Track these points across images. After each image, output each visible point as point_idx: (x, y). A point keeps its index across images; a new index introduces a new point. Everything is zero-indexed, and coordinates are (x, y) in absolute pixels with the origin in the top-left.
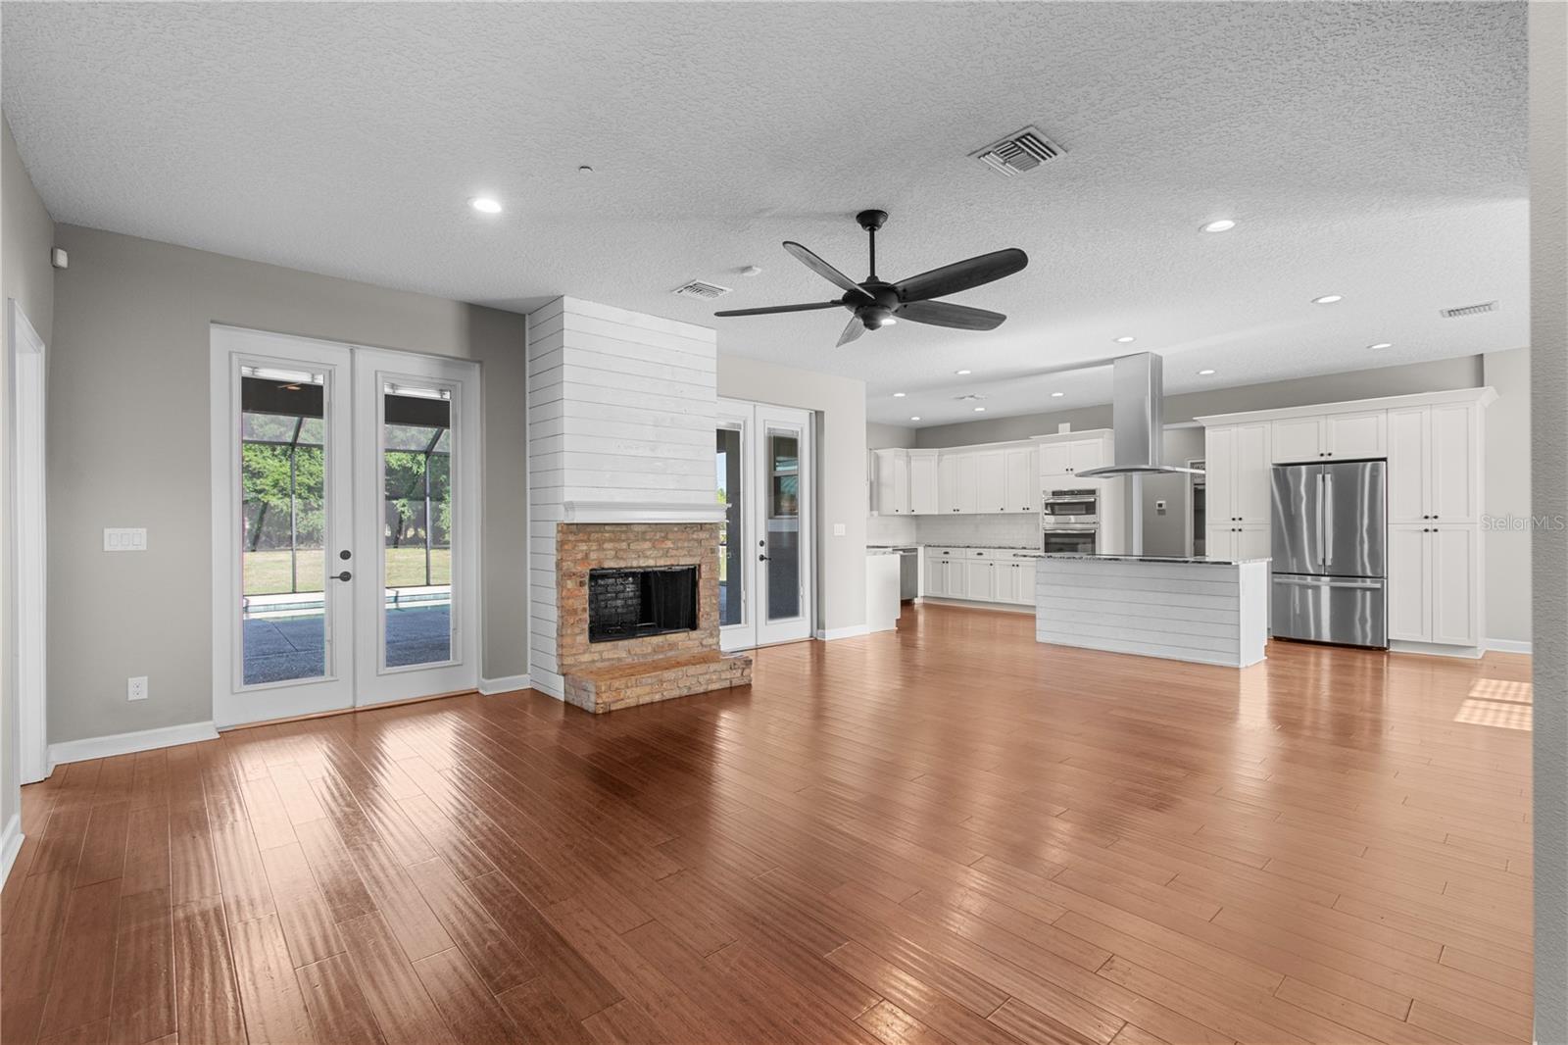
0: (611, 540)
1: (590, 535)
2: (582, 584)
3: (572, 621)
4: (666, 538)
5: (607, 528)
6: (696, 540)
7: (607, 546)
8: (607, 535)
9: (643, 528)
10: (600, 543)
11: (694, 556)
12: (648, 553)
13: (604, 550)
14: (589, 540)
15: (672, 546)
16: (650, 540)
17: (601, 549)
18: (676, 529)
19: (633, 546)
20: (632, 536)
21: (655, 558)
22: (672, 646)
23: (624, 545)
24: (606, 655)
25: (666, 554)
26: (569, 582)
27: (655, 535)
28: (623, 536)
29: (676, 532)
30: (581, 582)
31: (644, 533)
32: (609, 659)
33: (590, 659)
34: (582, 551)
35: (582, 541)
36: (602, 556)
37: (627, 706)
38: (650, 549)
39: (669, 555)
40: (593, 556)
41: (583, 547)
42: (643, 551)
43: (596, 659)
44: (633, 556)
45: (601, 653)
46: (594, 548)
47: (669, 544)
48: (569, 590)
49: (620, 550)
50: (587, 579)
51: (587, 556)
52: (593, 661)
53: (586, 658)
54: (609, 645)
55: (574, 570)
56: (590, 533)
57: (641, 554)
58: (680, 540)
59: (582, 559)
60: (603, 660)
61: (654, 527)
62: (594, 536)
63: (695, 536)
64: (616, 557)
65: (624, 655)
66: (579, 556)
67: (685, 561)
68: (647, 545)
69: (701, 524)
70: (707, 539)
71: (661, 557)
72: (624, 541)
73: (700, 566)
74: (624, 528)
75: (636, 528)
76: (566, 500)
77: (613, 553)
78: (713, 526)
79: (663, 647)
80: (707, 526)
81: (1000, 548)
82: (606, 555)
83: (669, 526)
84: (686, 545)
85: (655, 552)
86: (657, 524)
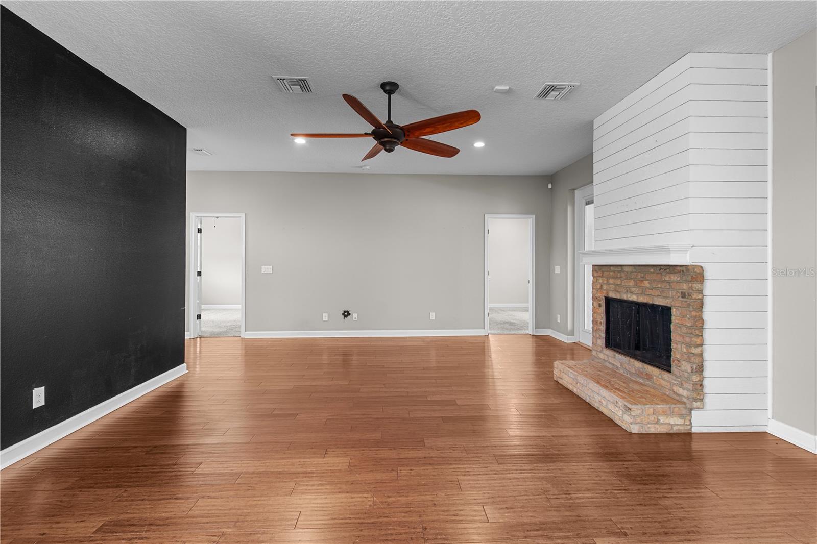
0: (613, 278)
1: (603, 273)
3: (596, 328)
4: (644, 278)
5: (612, 268)
6: (668, 282)
7: (610, 281)
8: (611, 273)
9: (629, 269)
10: (608, 279)
11: (666, 297)
12: (633, 290)
13: (609, 284)
14: (602, 277)
15: (648, 286)
16: (634, 279)
18: (652, 270)
19: (623, 283)
20: (623, 275)
21: (637, 294)
23: (619, 282)
25: (645, 293)
26: (595, 303)
27: (637, 275)
28: (619, 275)
29: (652, 273)
30: (600, 304)
31: (631, 273)
34: (600, 283)
36: (608, 288)
38: (634, 286)
39: (647, 293)
40: (605, 287)
41: (601, 281)
42: (630, 288)
44: (624, 291)
46: (605, 282)
48: (595, 308)
49: (618, 285)
51: (602, 287)
52: (605, 360)
53: (602, 356)
57: (629, 291)
58: (655, 280)
61: (637, 268)
62: (606, 274)
63: (667, 278)
64: (615, 290)
66: (599, 287)
68: (632, 283)
69: (673, 266)
70: (677, 282)
71: (641, 294)
72: (619, 278)
73: (672, 308)
75: (626, 269)
78: (684, 268)
80: (678, 268)
82: (610, 288)
83: (647, 267)
84: (659, 286)
85: (637, 289)
86: (639, 266)
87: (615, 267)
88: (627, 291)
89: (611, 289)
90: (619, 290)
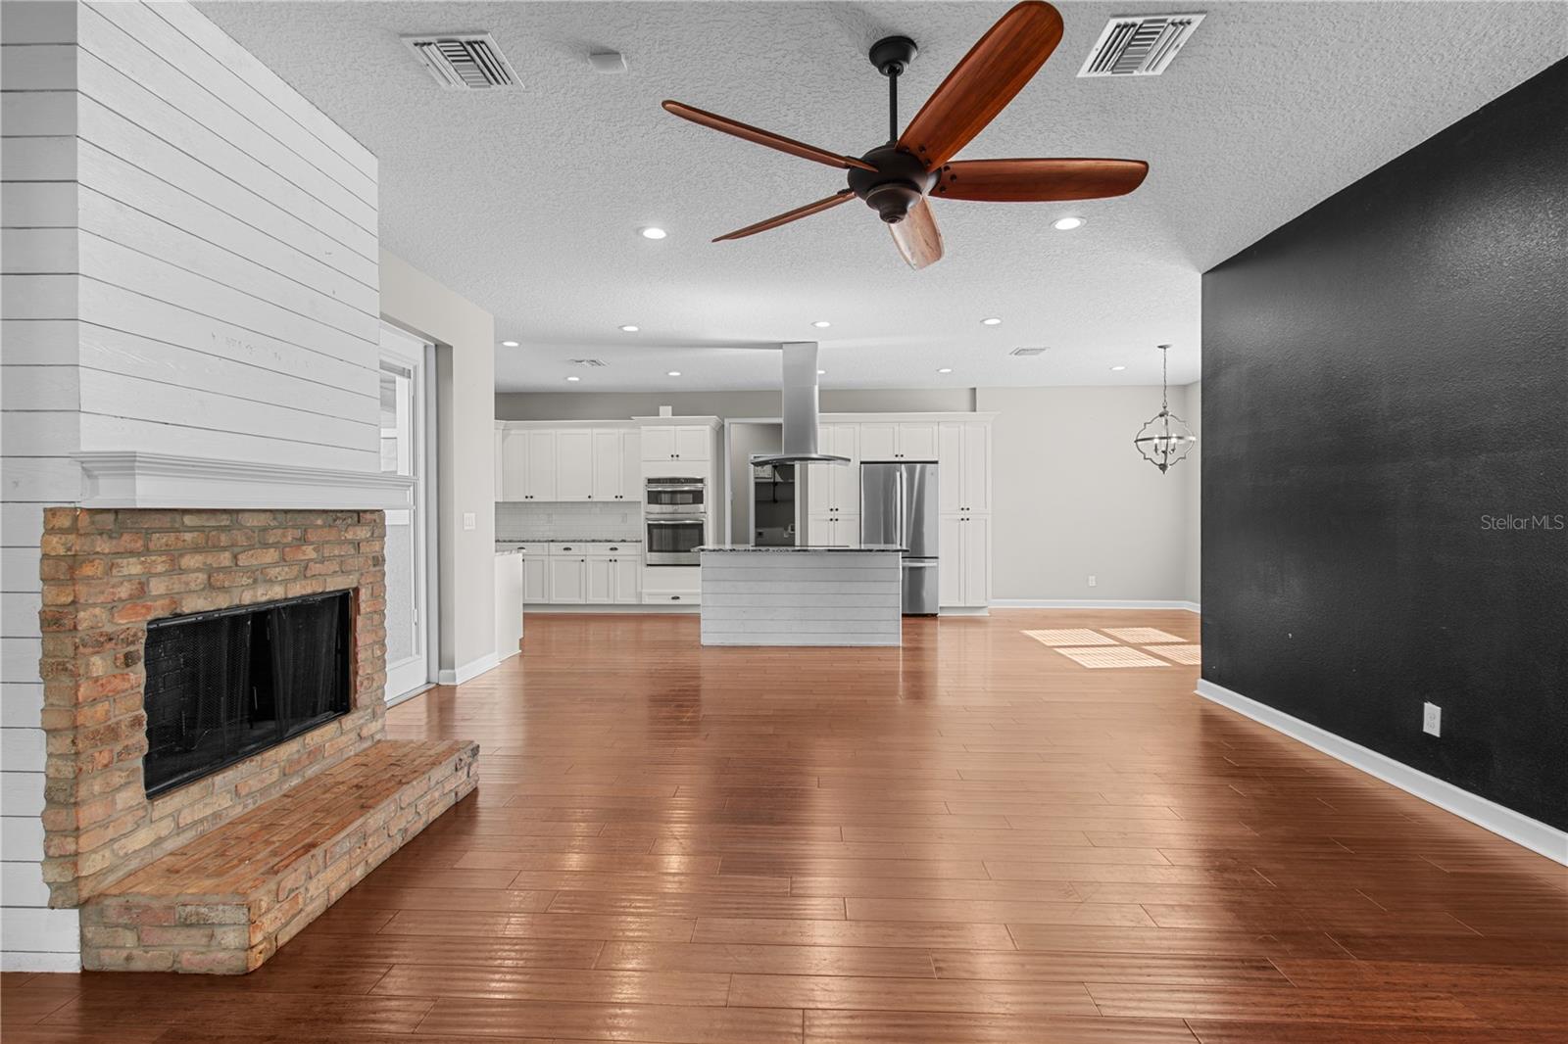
0: (197, 549)
1: (147, 538)
2: (129, 660)
3: (105, 758)
4: (303, 540)
5: (188, 520)
6: (351, 542)
7: (190, 561)
8: (188, 536)
10: (173, 556)
11: (348, 573)
12: (273, 572)
13: (182, 571)
14: (147, 551)
15: (314, 555)
16: (275, 545)
17: (175, 569)
18: (319, 522)
19: (243, 560)
20: (241, 539)
21: (285, 582)
22: (315, 754)
23: (225, 559)
24: (187, 818)
25: (304, 574)
26: (96, 660)
27: (284, 535)
28: (224, 539)
29: (322, 527)
30: (127, 656)
31: (265, 530)
32: (195, 823)
33: (152, 838)
34: (129, 578)
35: (132, 553)
36: (177, 588)
37: (310, 919)
38: (275, 564)
39: (309, 573)
40: (157, 587)
41: (133, 567)
42: (263, 569)
43: (164, 833)
44: (245, 581)
45: (175, 816)
46: (160, 568)
47: (310, 552)
48: (96, 679)
49: (219, 569)
50: (140, 647)
51: (142, 588)
52: (159, 841)
53: (143, 838)
54: (195, 790)
55: (109, 629)
56: (149, 532)
57: (258, 576)
58: (327, 542)
59: (131, 597)
60: (179, 830)
61: (280, 517)
62: (159, 540)
63: (349, 536)
64: (210, 586)
65: (225, 801)
66: (124, 592)
67: (336, 584)
68: (271, 555)
69: (358, 512)
71: (295, 579)
72: (224, 549)
73: (356, 590)
74: (225, 521)
75: (250, 521)
76: (86, 447)
77: (202, 577)
78: (377, 516)
79: (299, 761)
80: (368, 516)
81: (593, 541)
82: (187, 584)
83: (306, 515)
84: (336, 552)
85: (286, 569)
86: (286, 512)
87: (205, 516)
88: (255, 581)
89: (193, 586)
90: (227, 584)
